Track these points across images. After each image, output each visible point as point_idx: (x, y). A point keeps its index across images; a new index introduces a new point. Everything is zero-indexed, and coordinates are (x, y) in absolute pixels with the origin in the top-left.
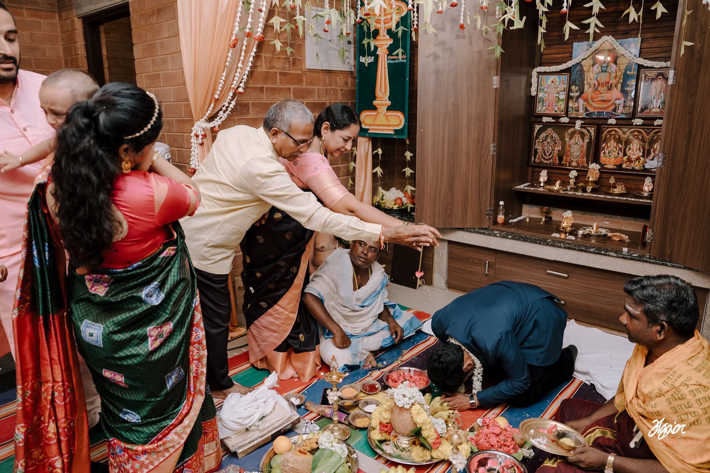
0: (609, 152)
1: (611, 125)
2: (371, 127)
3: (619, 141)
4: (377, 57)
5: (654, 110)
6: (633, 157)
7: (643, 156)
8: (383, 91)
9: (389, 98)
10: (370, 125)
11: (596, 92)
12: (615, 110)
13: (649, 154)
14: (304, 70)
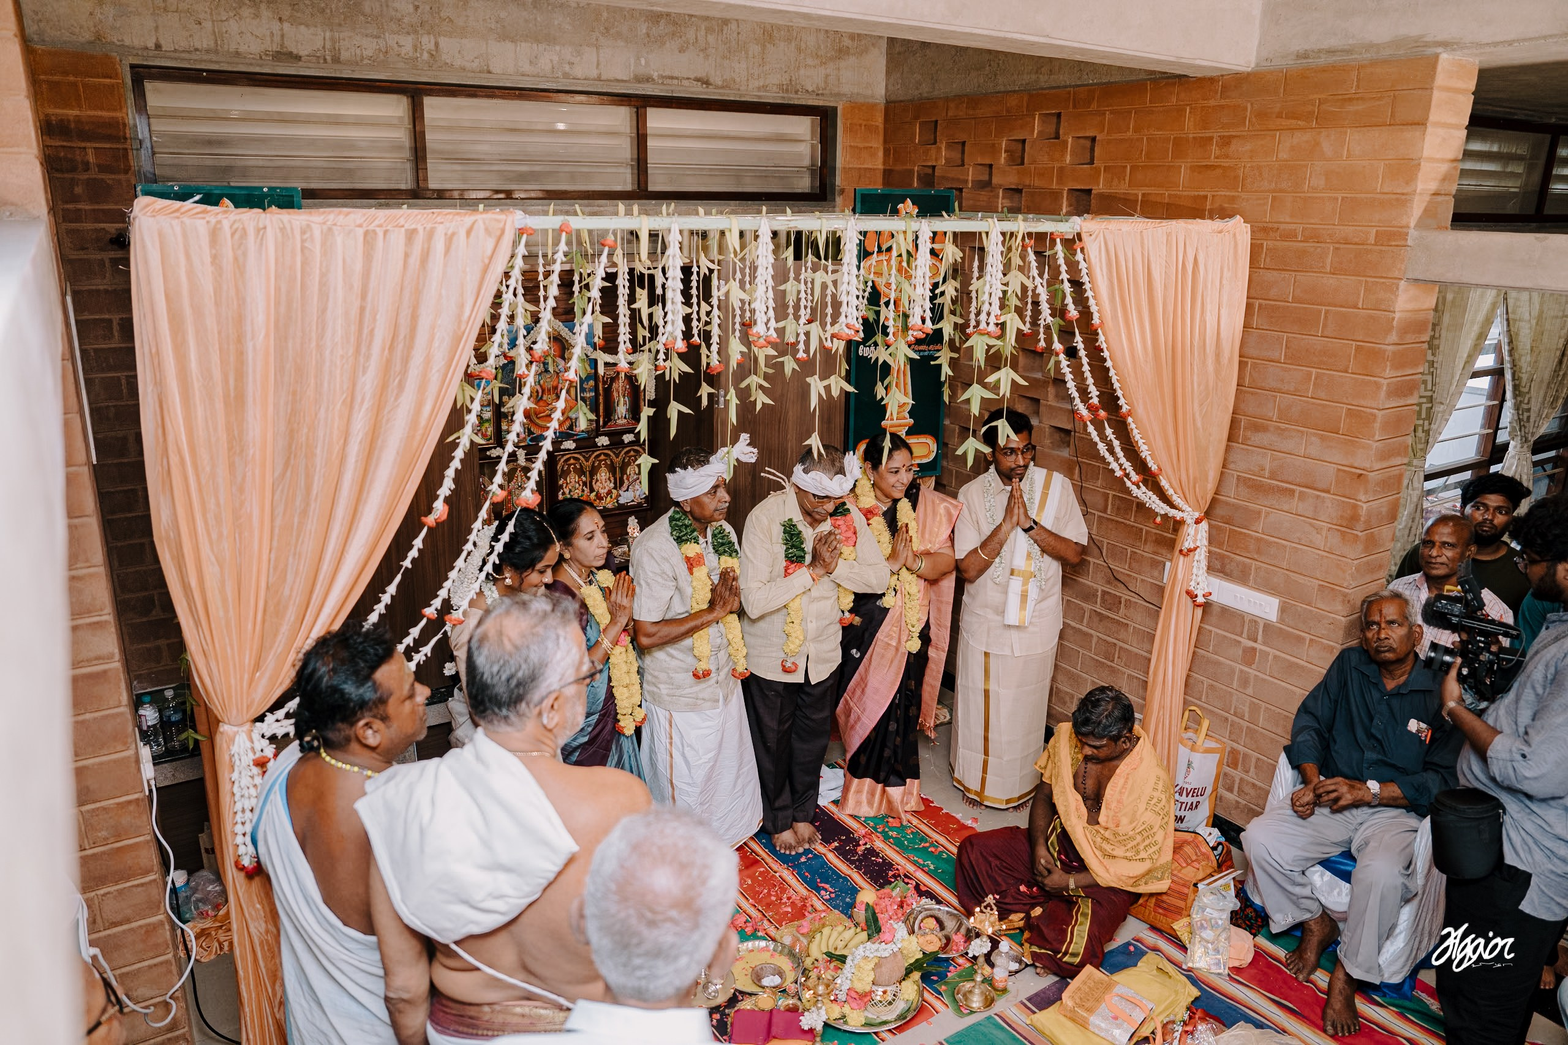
0: (570, 491)
1: (569, 450)
3: (581, 472)
5: (620, 422)
6: (603, 492)
7: (615, 488)
11: (541, 403)
12: (571, 428)
13: (622, 483)
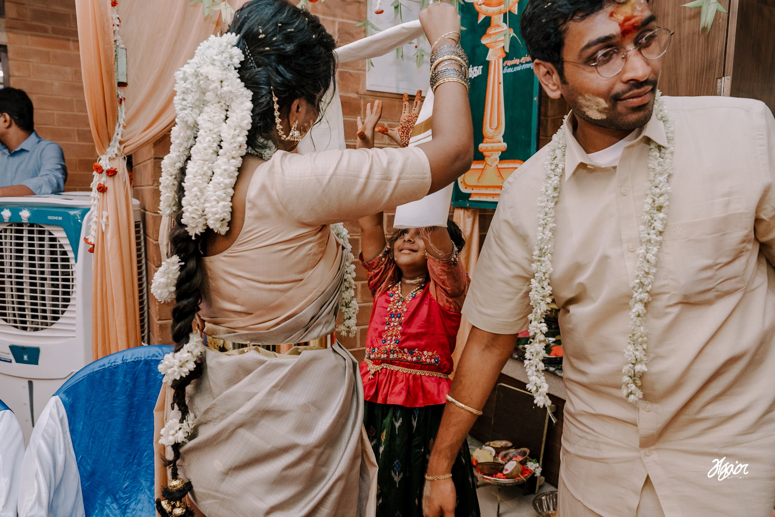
2: (475, 191)
4: (486, 65)
8: (495, 125)
9: (503, 137)
10: (473, 187)
14: (362, 91)
